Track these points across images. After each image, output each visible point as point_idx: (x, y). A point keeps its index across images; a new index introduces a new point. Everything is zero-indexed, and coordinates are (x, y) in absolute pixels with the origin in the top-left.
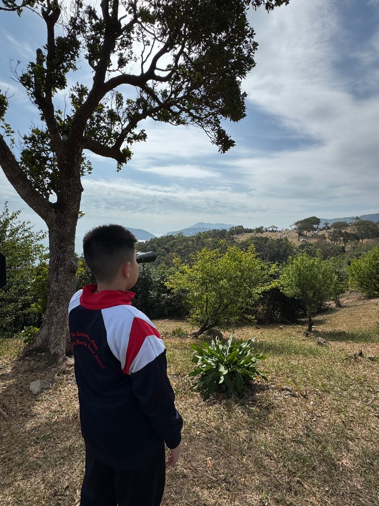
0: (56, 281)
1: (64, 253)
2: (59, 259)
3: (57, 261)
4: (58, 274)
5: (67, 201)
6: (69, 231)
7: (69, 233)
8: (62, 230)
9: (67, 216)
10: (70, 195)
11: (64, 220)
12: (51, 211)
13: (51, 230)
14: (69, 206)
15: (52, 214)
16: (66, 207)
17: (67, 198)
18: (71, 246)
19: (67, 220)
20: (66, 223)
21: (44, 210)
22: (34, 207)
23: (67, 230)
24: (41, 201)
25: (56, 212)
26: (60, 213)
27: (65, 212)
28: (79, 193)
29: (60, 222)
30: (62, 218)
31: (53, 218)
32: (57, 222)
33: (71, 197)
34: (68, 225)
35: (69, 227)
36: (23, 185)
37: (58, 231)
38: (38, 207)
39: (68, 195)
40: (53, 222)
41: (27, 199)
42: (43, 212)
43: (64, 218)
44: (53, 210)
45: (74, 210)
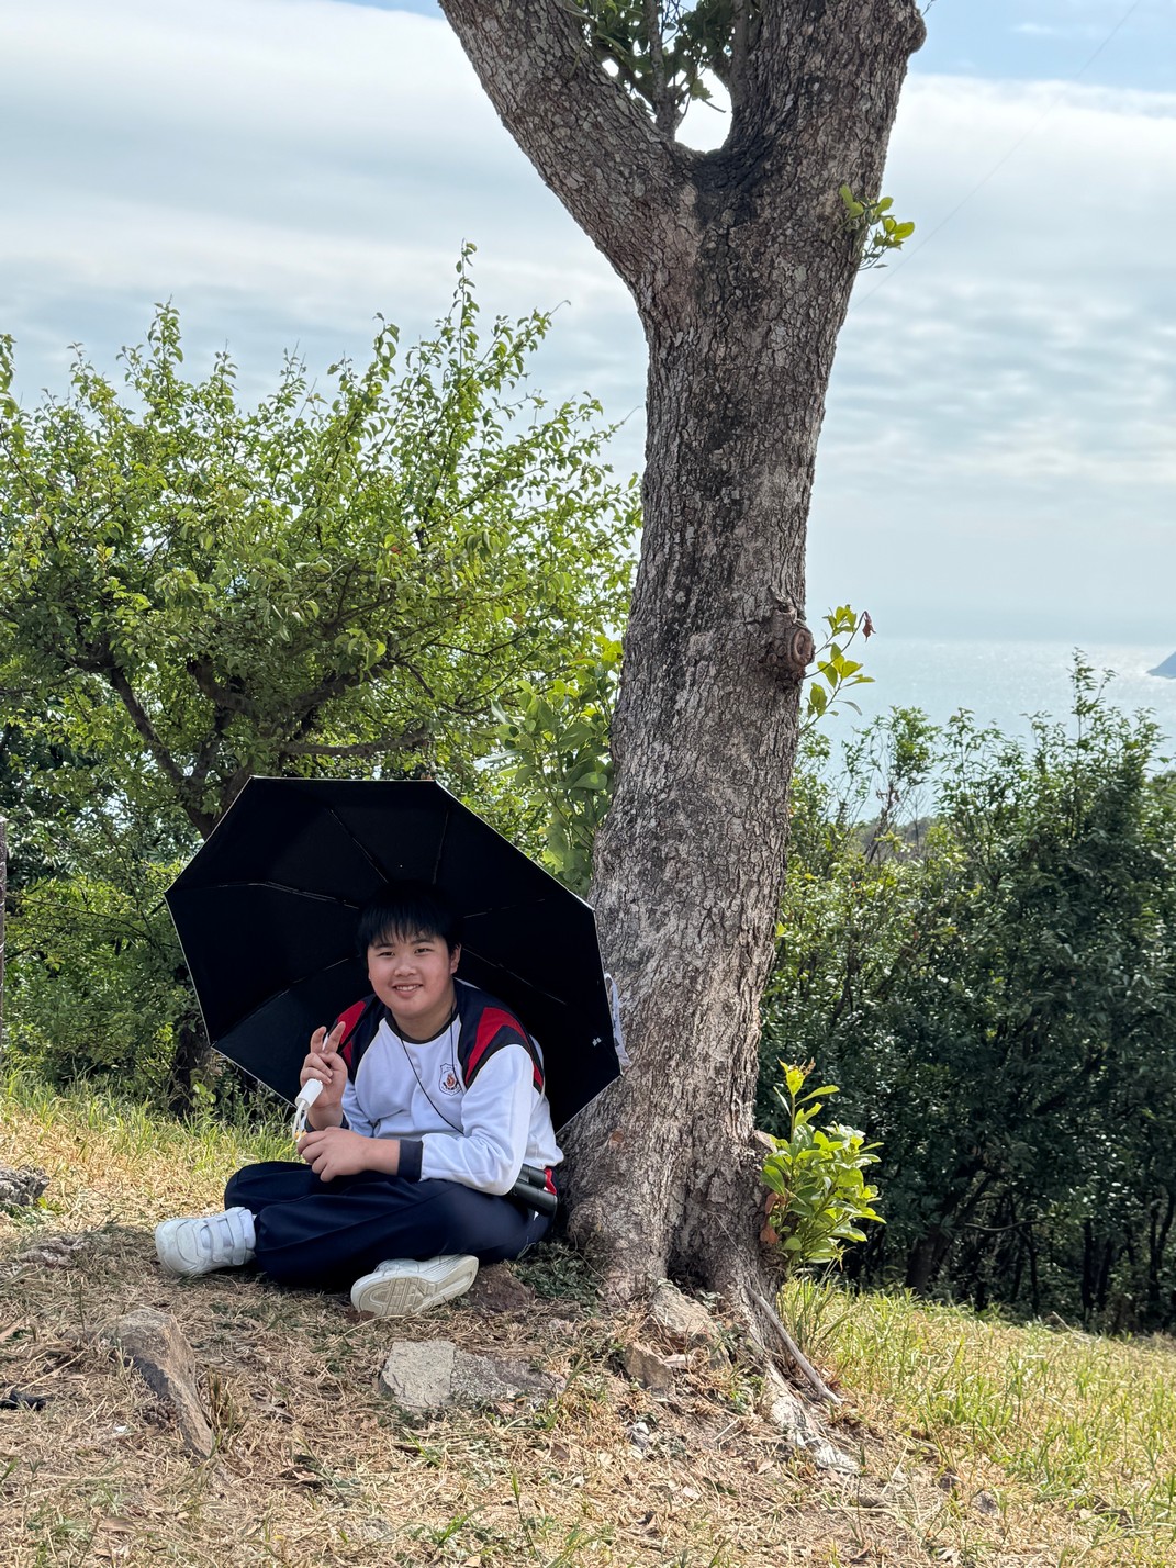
0: (661, 728)
1: (729, 526)
2: (691, 568)
3: (678, 586)
4: (676, 681)
5: (787, 124)
6: (780, 359)
7: (778, 377)
8: (735, 350)
9: (774, 240)
10: (818, 79)
11: (751, 271)
12: (671, 204)
13: (663, 354)
14: (798, 161)
15: (678, 227)
16: (780, 169)
17: (795, 103)
18: (781, 478)
19: (775, 273)
20: (767, 292)
21: (625, 199)
22: (570, 182)
23: (765, 346)
24: (617, 130)
25: (702, 213)
26: (727, 217)
27: (767, 214)
28: (881, 57)
29: (722, 287)
30: (738, 257)
31: (680, 258)
32: (703, 287)
33: (820, 91)
34: (774, 310)
35: (781, 330)
36: (512, 18)
37: (706, 360)
38: (591, 179)
39: (800, 80)
40: (683, 293)
41: (532, 122)
42: (621, 212)
43: (757, 255)
44: (689, 196)
45: (831, 195)
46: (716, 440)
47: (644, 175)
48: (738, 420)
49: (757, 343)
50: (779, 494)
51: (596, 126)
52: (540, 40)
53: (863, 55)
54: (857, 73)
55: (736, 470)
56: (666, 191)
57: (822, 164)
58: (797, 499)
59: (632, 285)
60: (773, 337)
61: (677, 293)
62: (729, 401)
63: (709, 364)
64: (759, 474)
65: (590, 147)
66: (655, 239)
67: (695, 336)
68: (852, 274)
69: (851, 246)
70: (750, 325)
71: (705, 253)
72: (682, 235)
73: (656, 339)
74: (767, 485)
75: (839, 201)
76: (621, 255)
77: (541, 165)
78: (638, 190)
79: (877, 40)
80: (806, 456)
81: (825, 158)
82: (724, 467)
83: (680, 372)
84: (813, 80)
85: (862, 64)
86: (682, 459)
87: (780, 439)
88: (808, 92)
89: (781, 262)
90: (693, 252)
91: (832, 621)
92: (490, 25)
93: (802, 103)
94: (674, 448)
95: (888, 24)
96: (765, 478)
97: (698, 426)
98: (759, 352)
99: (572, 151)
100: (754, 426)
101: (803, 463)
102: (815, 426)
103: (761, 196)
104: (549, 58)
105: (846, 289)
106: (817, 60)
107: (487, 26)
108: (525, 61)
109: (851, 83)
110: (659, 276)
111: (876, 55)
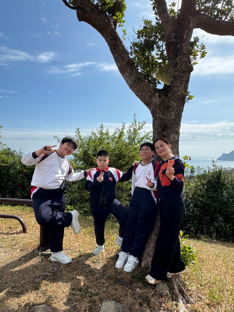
6: (173, 117)
7: (173, 120)
8: (166, 116)
9: (171, 99)
10: (177, 75)
11: (167, 104)
12: (155, 96)
13: (154, 118)
14: (174, 88)
15: (156, 99)
16: (171, 89)
17: (173, 80)
18: (174, 136)
19: (171, 104)
20: (170, 107)
21: (148, 96)
22: (139, 95)
23: (170, 115)
24: (146, 86)
25: (159, 97)
26: (163, 97)
27: (170, 96)
28: (187, 72)
29: (163, 107)
30: (165, 102)
31: (156, 103)
32: (160, 107)
33: (177, 77)
34: (172, 110)
35: (173, 113)
36: (130, 72)
37: (161, 118)
38: (143, 94)
39: (174, 76)
40: (157, 109)
41: (133, 87)
42: (147, 98)
43: (168, 102)
44: (157, 94)
45: (180, 92)
46: (163, 130)
47: (150, 92)
48: (167, 127)
49: (169, 115)
50: (174, 138)
51: (143, 86)
52: (134, 75)
53: (184, 71)
54: (183, 74)
55: (167, 135)
56: (154, 94)
57: (178, 88)
58: (177, 139)
59: (149, 109)
60: (172, 114)
61: (156, 109)
62: (165, 124)
63: (162, 119)
64: (170, 135)
65: (142, 89)
66: (152, 101)
67: (159, 115)
68: (184, 104)
69: (183, 100)
70: (168, 112)
71: (160, 102)
72: (156, 100)
73: (153, 116)
74: (172, 137)
75: (181, 93)
76: (148, 104)
77: (135, 93)
78: (149, 94)
79: (186, 69)
80: (178, 132)
81: (179, 87)
82: (165, 134)
83: (157, 120)
84: (176, 76)
85: (183, 73)
86: (158, 134)
87: (174, 130)
88: (175, 77)
89: (172, 102)
90: (158, 102)
91: (184, 158)
92: (127, 74)
93: (174, 79)
94: (157, 132)
95: (187, 67)
96: (172, 136)
97: (160, 128)
98: (170, 116)
99: (139, 90)
100: (169, 128)
101: (178, 133)
102: (179, 127)
103: (169, 93)
104: (135, 77)
105: (183, 106)
106: (177, 73)
107: (126, 74)
108: (132, 78)
109: (182, 75)
110: (153, 107)
111: (186, 71)
